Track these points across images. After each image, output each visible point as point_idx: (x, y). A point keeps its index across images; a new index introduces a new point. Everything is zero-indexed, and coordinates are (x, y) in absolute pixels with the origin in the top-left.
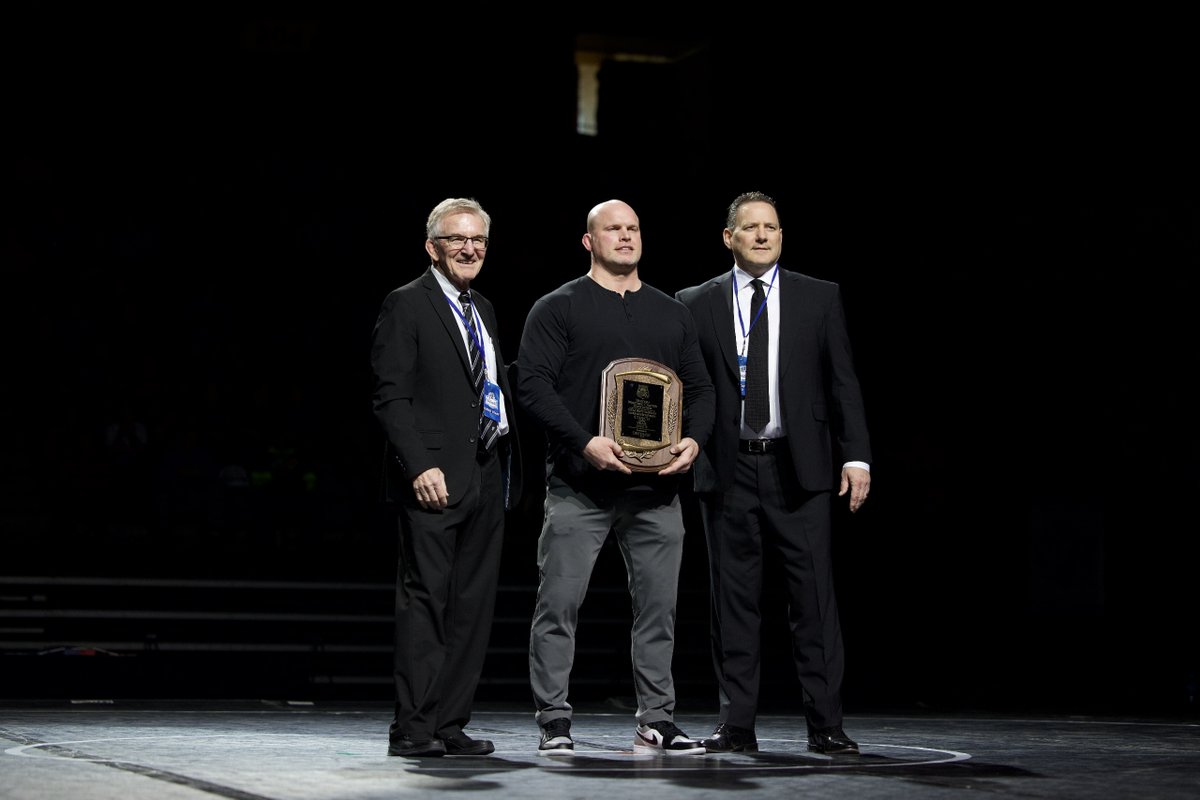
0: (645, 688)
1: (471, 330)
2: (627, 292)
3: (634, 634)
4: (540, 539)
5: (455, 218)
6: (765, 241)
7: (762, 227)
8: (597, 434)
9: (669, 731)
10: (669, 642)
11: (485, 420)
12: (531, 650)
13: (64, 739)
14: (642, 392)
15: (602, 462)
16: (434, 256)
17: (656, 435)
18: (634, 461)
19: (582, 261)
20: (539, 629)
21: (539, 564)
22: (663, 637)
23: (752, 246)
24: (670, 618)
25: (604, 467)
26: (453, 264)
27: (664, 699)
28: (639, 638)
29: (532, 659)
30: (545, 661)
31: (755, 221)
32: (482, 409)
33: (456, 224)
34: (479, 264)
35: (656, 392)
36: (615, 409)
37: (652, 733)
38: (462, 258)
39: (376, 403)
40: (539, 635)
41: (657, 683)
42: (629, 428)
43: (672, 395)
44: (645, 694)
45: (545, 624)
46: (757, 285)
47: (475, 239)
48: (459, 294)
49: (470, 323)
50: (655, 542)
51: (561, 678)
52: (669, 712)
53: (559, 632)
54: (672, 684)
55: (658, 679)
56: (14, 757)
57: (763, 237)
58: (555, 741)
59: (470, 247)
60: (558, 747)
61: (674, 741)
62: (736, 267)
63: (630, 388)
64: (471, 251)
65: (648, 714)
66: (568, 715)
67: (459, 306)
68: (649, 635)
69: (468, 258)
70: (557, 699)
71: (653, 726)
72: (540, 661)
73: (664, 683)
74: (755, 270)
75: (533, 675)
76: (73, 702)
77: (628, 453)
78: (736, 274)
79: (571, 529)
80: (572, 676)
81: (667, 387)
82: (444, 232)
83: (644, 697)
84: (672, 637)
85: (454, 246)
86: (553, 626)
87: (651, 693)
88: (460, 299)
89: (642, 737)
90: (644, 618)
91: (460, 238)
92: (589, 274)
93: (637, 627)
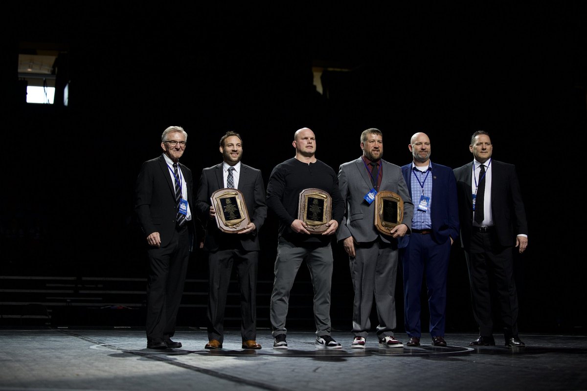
0: (319, 323)
1: (177, 178)
2: (311, 163)
3: (314, 301)
4: (275, 263)
5: (173, 134)
6: (485, 149)
7: (484, 144)
8: (297, 219)
9: (328, 339)
10: (328, 304)
11: (180, 214)
12: (271, 307)
13: (113, 342)
14: (315, 202)
15: (298, 229)
16: (165, 149)
17: (321, 219)
18: (311, 230)
19: (292, 152)
20: (274, 299)
21: (275, 273)
22: (326, 302)
23: (480, 151)
24: (329, 295)
25: (299, 231)
26: (172, 152)
27: (326, 327)
28: (317, 302)
29: (271, 311)
30: (275, 311)
31: (482, 142)
32: (179, 210)
33: (173, 136)
34: (182, 152)
35: (321, 202)
36: (304, 209)
37: (322, 340)
38: (175, 150)
39: (136, 206)
40: (274, 301)
41: (323, 320)
42: (310, 216)
43: (327, 204)
44: (319, 325)
45: (276, 297)
46: (482, 167)
47: (181, 142)
48: (173, 163)
49: (176, 176)
50: (322, 264)
51: (283, 318)
52: (329, 332)
53: (281, 300)
54: (330, 320)
55: (324, 319)
56: (94, 349)
57: (484, 148)
58: (280, 343)
59: (179, 146)
60: (281, 345)
61: (330, 343)
62: (475, 160)
63: (311, 200)
64: (179, 147)
65: (321, 332)
66: (285, 333)
67: (173, 169)
68: (320, 302)
69: (178, 150)
70: (282, 326)
71: (322, 337)
72: (274, 312)
73: (327, 320)
74: (481, 161)
75: (271, 317)
76: (115, 327)
77: (309, 226)
78: (475, 163)
79: (287, 259)
80: (287, 317)
81: (325, 200)
82: (168, 139)
83: (319, 326)
84: (330, 302)
85: (173, 145)
86: (279, 297)
87: (321, 324)
88: (173, 166)
89: (318, 342)
90: (318, 295)
91: (175, 142)
92: (295, 157)
93: (315, 298)
